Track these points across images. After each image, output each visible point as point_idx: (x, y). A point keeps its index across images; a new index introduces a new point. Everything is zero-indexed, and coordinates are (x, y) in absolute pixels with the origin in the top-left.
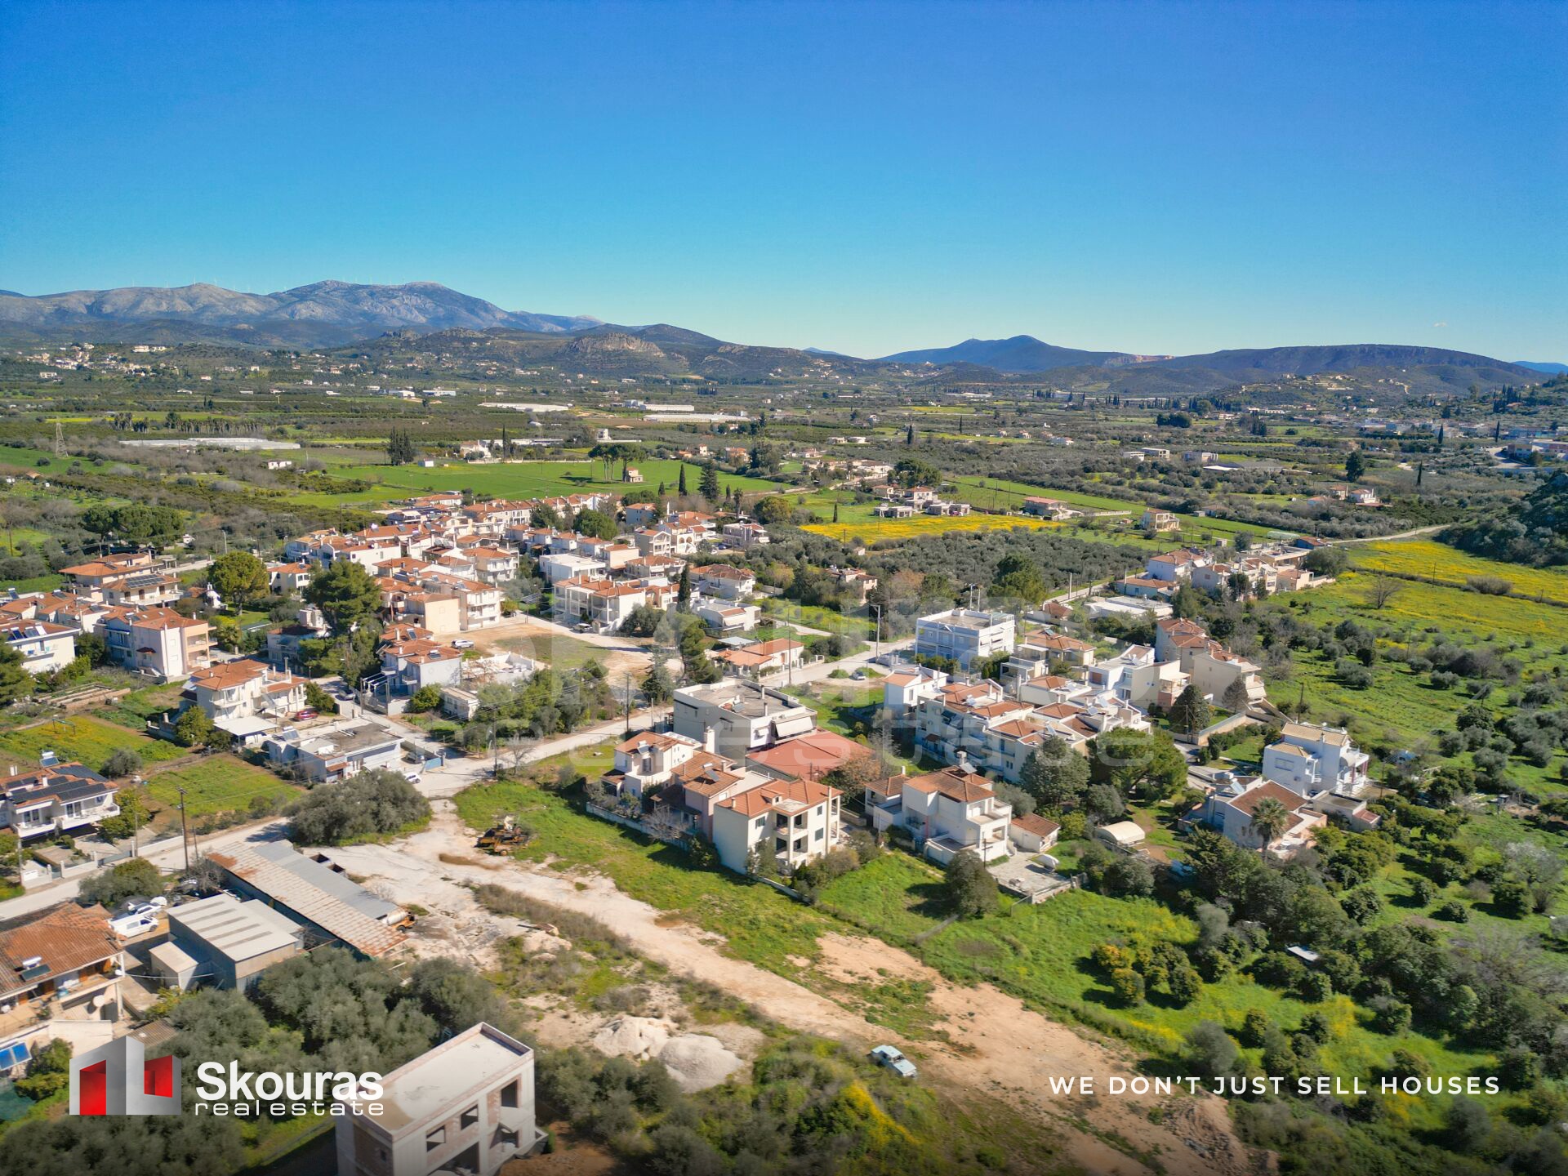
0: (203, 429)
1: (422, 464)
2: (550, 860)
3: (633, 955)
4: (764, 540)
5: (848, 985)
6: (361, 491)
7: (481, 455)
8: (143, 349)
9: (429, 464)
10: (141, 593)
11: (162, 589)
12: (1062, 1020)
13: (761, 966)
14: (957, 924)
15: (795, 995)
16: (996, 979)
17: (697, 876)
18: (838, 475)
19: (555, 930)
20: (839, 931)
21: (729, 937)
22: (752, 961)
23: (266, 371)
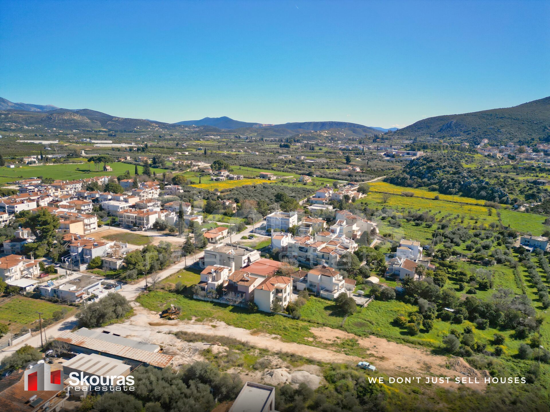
1: (9, 167)
2: (194, 318)
3: (253, 347)
4: (182, 191)
5: (331, 344)
9: (13, 166)
12: (401, 343)
13: (299, 343)
14: (348, 318)
16: (373, 333)
17: (252, 316)
18: (188, 166)
19: (220, 344)
20: (313, 326)
21: (281, 335)
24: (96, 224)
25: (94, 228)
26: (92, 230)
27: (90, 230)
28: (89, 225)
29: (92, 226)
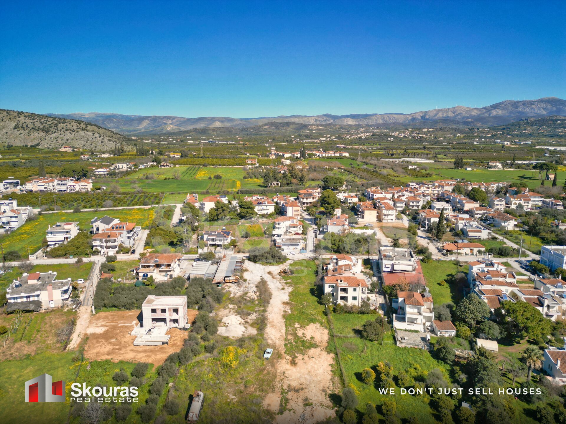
0: (410, 156)
1: (466, 169)
2: (288, 281)
3: (264, 306)
4: (560, 208)
5: (297, 336)
6: (426, 177)
7: (496, 166)
8: (426, 130)
9: (469, 169)
10: (307, 198)
11: (313, 198)
12: (335, 373)
13: (286, 322)
15: (280, 331)
16: (338, 355)
19: (258, 294)
20: (322, 324)
21: (292, 313)
22: (286, 319)
23: (462, 136)
24: (394, 216)
25: (392, 220)
26: (390, 221)
27: (387, 220)
28: (388, 215)
29: (390, 217)
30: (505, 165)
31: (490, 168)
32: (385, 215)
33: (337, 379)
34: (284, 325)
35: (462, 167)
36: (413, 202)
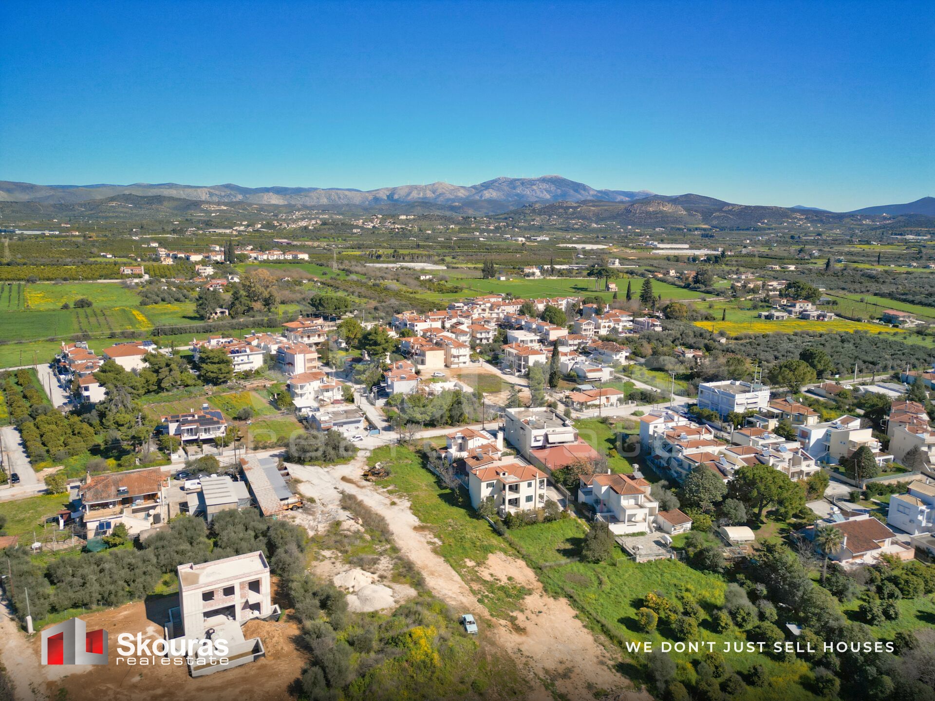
0: (406, 258)
1: (499, 279)
2: (390, 488)
3: (388, 541)
4: (659, 329)
5: (485, 581)
6: (456, 292)
7: (533, 274)
8: (403, 217)
9: (503, 278)
10: (309, 337)
11: (319, 335)
12: (592, 629)
13: (447, 561)
14: (578, 563)
15: (452, 579)
16: (571, 597)
17: (455, 509)
18: (754, 291)
19: (360, 521)
20: (505, 552)
21: (443, 543)
22: (444, 557)
23: (457, 228)
24: (468, 357)
25: (465, 363)
26: (464, 365)
27: (458, 363)
28: (458, 357)
29: (462, 359)
30: (543, 271)
31: (528, 276)
32: (454, 357)
33: (603, 638)
34: (450, 568)
35: (492, 276)
36: (481, 333)
